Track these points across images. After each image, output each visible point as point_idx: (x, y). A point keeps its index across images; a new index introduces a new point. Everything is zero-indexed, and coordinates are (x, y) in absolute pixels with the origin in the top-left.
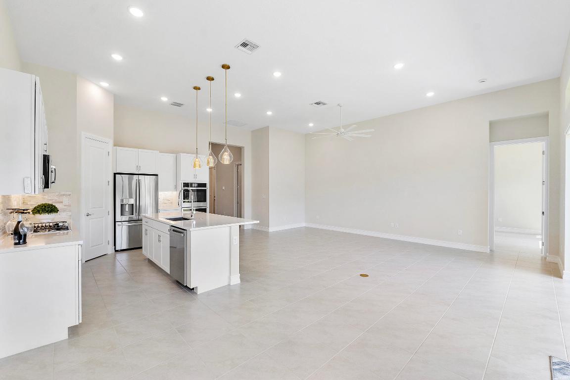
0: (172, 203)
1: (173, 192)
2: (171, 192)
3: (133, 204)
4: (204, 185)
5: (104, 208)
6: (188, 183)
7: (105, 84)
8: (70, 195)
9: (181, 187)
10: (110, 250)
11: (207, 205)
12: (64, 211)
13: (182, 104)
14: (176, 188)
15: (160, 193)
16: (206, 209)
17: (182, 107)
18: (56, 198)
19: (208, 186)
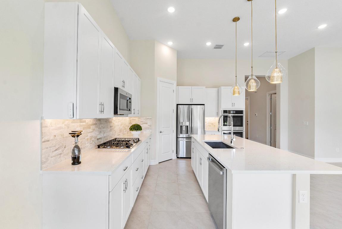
0: (215, 126)
1: (216, 118)
2: (214, 118)
3: (188, 126)
4: (241, 112)
5: (170, 128)
6: (227, 111)
7: (170, 43)
8: (151, 119)
9: (221, 113)
10: (174, 157)
11: (243, 129)
12: (148, 129)
13: (223, 46)
14: (218, 114)
15: (206, 118)
16: (242, 133)
17: (223, 48)
18: (144, 121)
19: (244, 113)
